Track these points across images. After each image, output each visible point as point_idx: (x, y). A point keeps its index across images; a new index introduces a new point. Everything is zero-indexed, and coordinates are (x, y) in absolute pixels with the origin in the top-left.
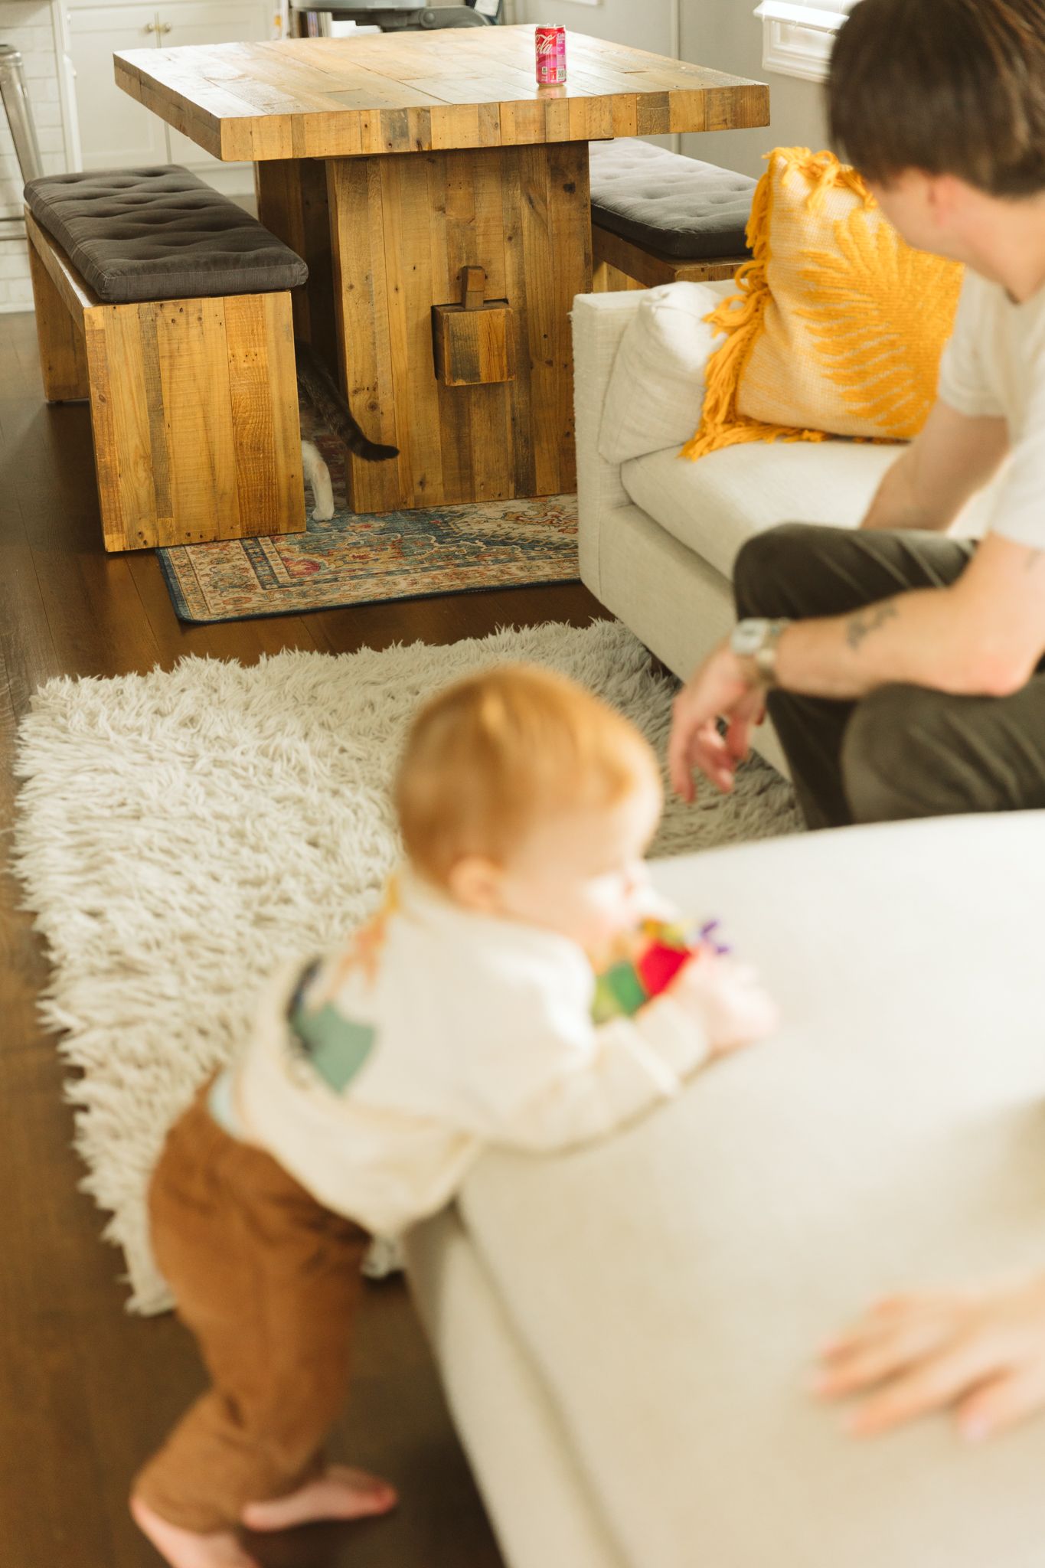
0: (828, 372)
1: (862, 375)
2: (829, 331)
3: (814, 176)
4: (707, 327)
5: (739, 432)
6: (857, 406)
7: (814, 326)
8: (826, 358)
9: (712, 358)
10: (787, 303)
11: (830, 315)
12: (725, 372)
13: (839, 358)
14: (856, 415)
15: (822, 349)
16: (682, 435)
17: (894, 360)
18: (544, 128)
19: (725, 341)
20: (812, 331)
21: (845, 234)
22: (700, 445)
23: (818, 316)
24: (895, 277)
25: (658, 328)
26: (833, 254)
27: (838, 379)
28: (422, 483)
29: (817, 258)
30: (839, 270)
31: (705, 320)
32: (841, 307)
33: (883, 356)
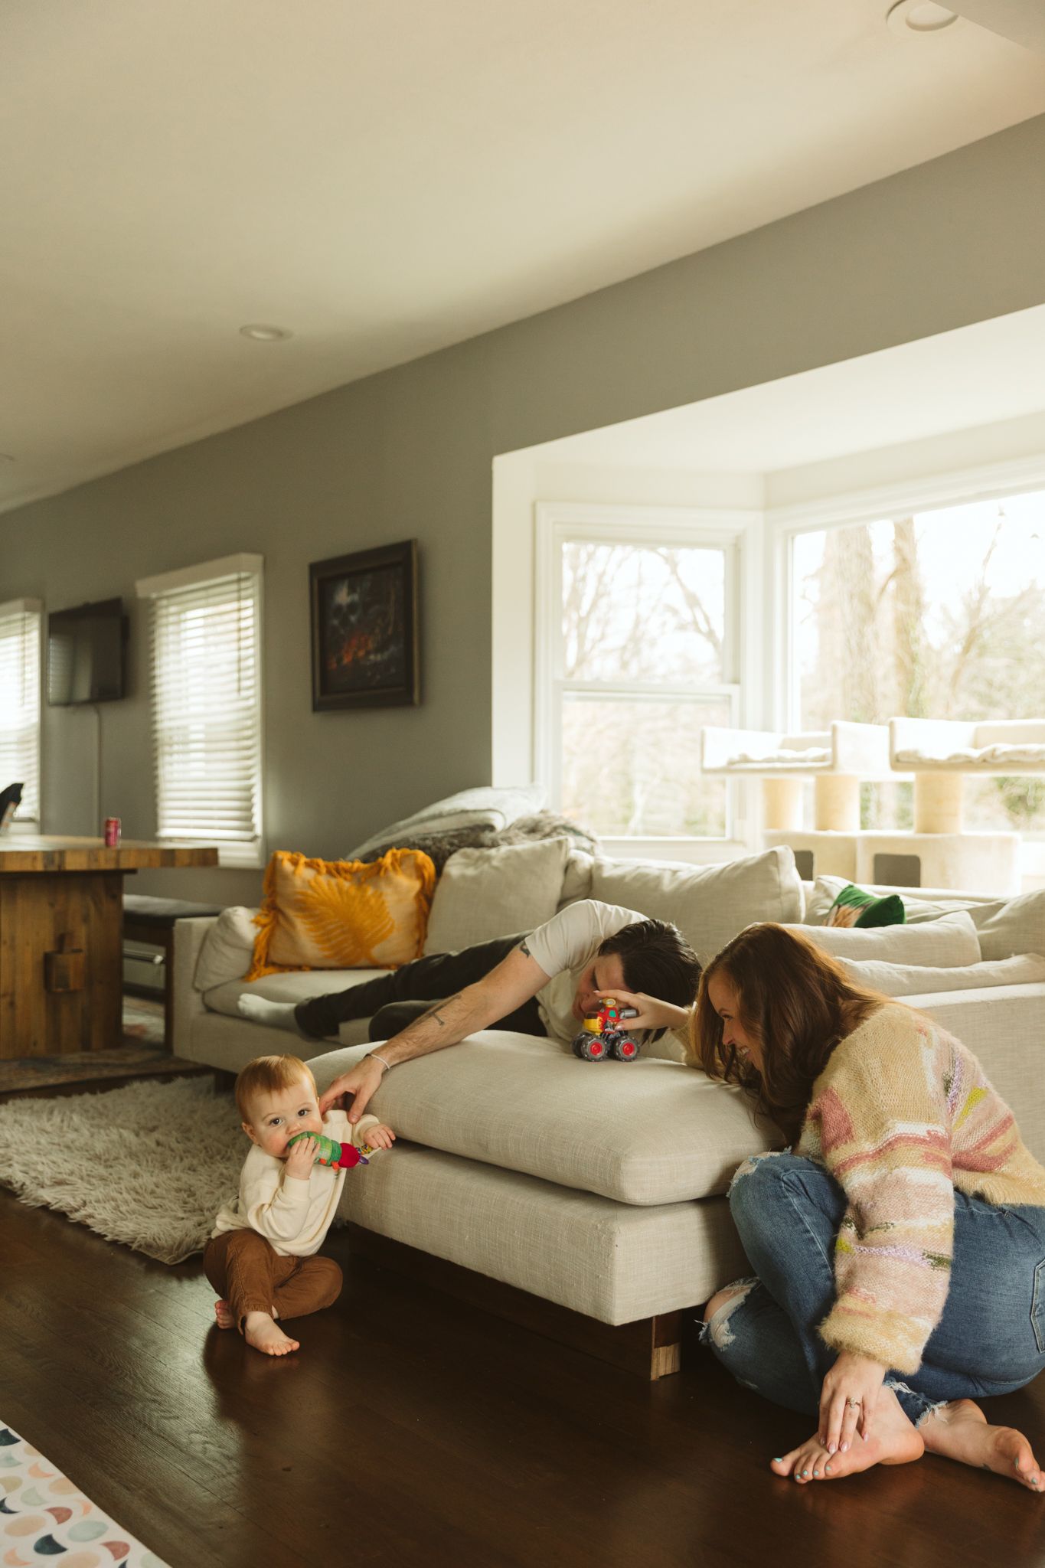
0: (313, 939)
1: (329, 940)
2: (312, 923)
3: (295, 863)
4: (253, 925)
5: (270, 969)
6: (327, 953)
7: (306, 921)
8: (312, 934)
9: (257, 938)
10: (291, 913)
11: (312, 916)
12: (263, 943)
13: (319, 933)
14: (327, 957)
15: (311, 930)
16: (240, 973)
17: (343, 933)
18: (118, 861)
19: (261, 932)
20: (305, 923)
21: (313, 884)
22: (255, 975)
23: (305, 917)
24: (339, 899)
25: (233, 924)
26: (310, 892)
27: (318, 942)
28: (35, 1044)
29: (303, 894)
30: (314, 898)
31: (252, 922)
32: (317, 912)
33: (338, 931)
